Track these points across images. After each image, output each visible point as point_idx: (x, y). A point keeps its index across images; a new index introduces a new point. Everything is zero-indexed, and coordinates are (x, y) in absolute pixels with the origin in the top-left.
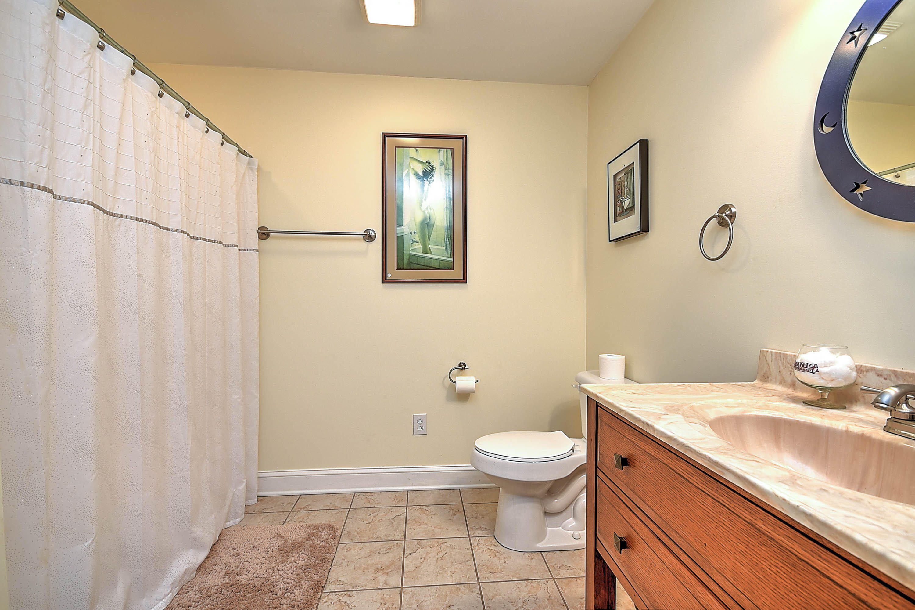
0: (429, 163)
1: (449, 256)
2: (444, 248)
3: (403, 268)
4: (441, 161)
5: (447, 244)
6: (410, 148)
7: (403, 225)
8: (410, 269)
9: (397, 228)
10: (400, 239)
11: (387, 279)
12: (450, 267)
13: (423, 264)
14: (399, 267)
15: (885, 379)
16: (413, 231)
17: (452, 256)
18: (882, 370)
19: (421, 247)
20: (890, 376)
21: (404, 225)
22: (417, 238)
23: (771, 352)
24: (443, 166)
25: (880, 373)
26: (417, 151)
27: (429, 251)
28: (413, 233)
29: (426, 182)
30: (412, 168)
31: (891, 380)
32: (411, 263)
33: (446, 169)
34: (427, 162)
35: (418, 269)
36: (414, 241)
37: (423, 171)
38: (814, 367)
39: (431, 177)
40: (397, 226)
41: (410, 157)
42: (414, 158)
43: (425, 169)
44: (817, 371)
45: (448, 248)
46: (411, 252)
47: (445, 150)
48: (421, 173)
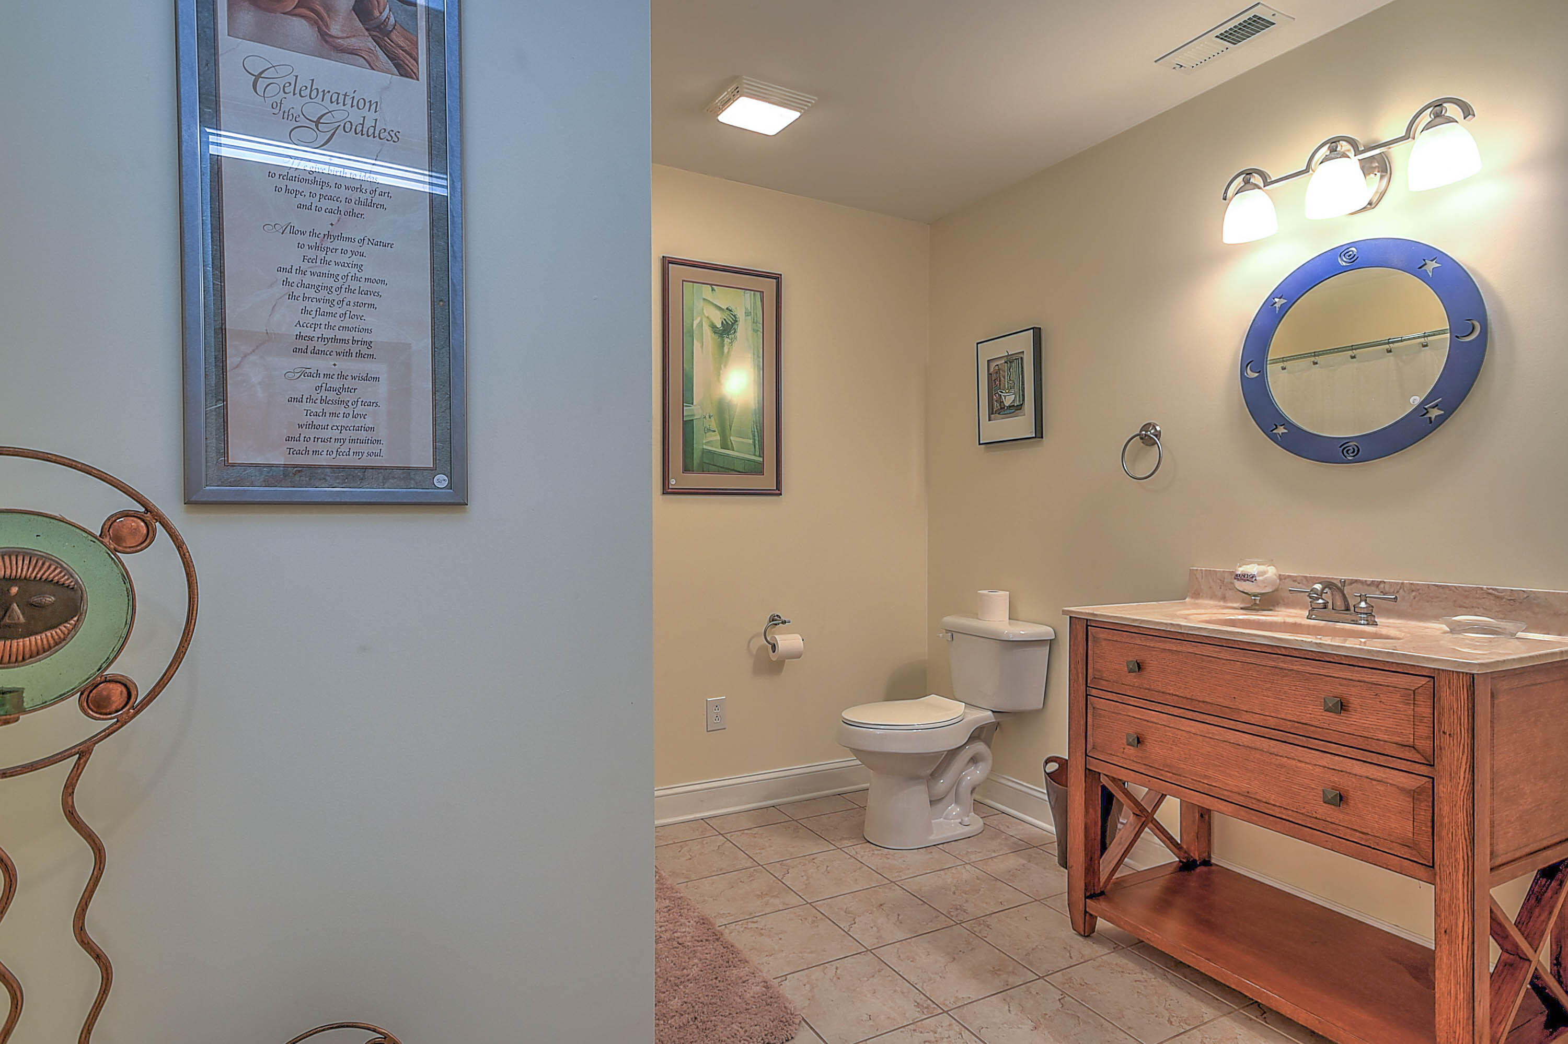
0: (731, 311)
1: (757, 453)
2: (751, 441)
3: (692, 471)
4: (746, 309)
5: (754, 436)
6: (703, 285)
7: (692, 404)
8: (703, 472)
9: (685, 408)
10: (688, 425)
11: (670, 487)
12: (758, 470)
13: (722, 466)
14: (686, 469)
15: (1299, 583)
16: (708, 415)
17: (762, 455)
18: (1296, 577)
19: (719, 438)
20: (1302, 580)
21: (694, 404)
22: (713, 425)
23: (1202, 570)
24: (750, 317)
25: (1295, 579)
26: (713, 290)
27: (730, 447)
28: (707, 417)
29: (726, 340)
30: (707, 315)
31: (1303, 584)
32: (705, 463)
33: (754, 322)
34: (727, 309)
35: (714, 472)
36: (709, 430)
37: (722, 322)
38: (1253, 577)
39: (733, 331)
40: (685, 404)
41: (704, 299)
42: (709, 301)
43: (725, 319)
44: (1256, 580)
45: (757, 442)
46: (704, 447)
47: (752, 292)
48: (719, 325)
